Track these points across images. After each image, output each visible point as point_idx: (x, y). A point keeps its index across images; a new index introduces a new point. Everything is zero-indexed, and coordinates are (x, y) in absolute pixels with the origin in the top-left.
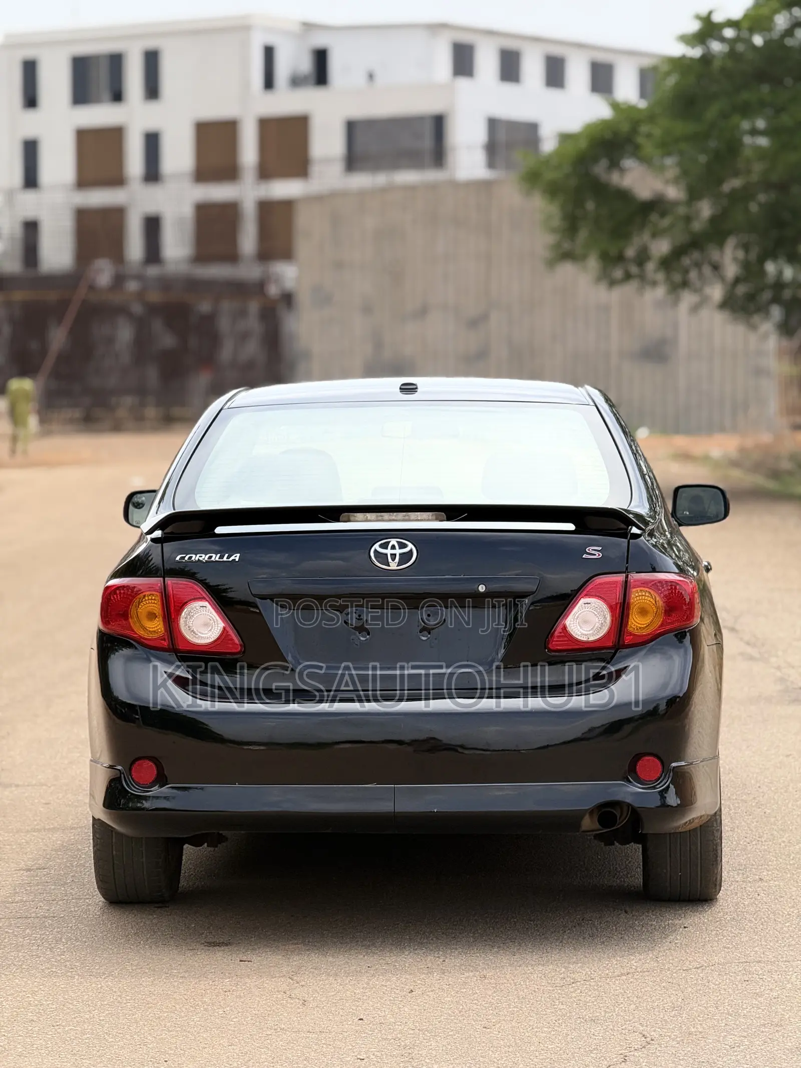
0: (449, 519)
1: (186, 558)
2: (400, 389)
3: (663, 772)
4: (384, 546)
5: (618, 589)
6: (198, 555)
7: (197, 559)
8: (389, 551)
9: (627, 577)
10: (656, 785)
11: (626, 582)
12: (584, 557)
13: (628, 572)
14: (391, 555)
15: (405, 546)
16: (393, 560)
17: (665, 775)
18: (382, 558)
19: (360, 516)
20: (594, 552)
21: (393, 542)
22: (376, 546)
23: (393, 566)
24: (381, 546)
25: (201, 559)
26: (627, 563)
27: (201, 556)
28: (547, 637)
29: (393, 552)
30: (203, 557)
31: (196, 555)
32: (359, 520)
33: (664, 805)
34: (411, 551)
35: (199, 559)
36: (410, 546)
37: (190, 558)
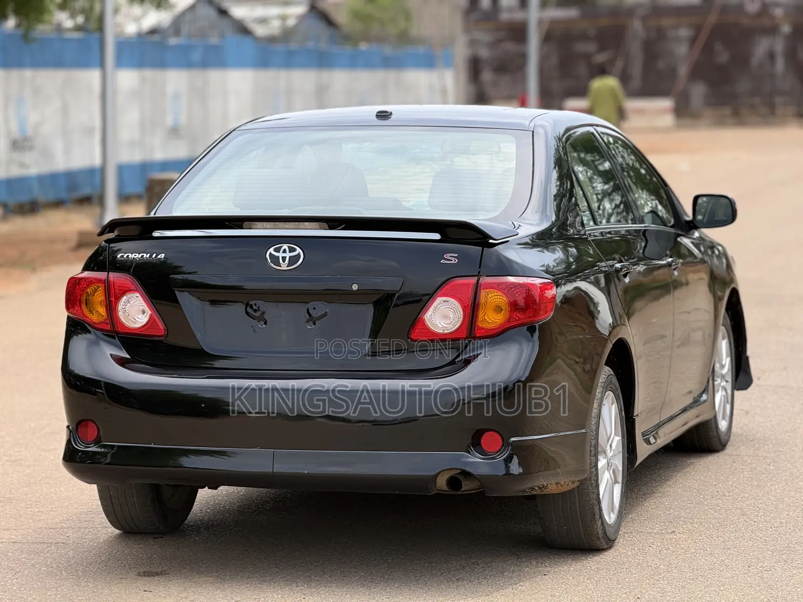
0: (331, 228)
1: (125, 256)
2: (377, 115)
3: (503, 445)
4: (277, 250)
5: (470, 289)
6: (134, 254)
7: (132, 257)
8: (281, 255)
9: (478, 280)
10: (496, 456)
11: (478, 283)
12: (441, 262)
13: (480, 276)
14: (283, 257)
15: (294, 250)
16: (284, 262)
17: (504, 449)
18: (275, 259)
19: (259, 224)
20: (451, 259)
21: (285, 247)
22: (271, 250)
23: (284, 266)
24: (275, 250)
25: (135, 257)
26: (480, 268)
27: (135, 255)
28: (410, 329)
29: (284, 255)
30: (137, 256)
31: (132, 254)
32: (259, 227)
33: (508, 474)
34: (299, 254)
35: (134, 258)
36: (299, 250)
37: (128, 256)
